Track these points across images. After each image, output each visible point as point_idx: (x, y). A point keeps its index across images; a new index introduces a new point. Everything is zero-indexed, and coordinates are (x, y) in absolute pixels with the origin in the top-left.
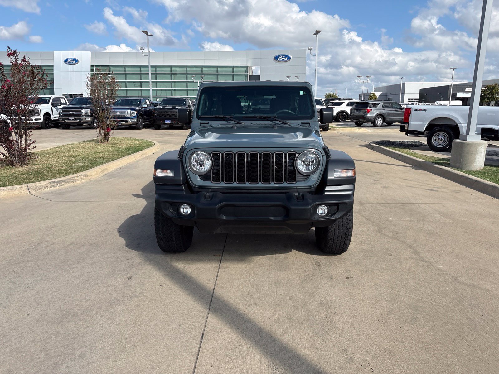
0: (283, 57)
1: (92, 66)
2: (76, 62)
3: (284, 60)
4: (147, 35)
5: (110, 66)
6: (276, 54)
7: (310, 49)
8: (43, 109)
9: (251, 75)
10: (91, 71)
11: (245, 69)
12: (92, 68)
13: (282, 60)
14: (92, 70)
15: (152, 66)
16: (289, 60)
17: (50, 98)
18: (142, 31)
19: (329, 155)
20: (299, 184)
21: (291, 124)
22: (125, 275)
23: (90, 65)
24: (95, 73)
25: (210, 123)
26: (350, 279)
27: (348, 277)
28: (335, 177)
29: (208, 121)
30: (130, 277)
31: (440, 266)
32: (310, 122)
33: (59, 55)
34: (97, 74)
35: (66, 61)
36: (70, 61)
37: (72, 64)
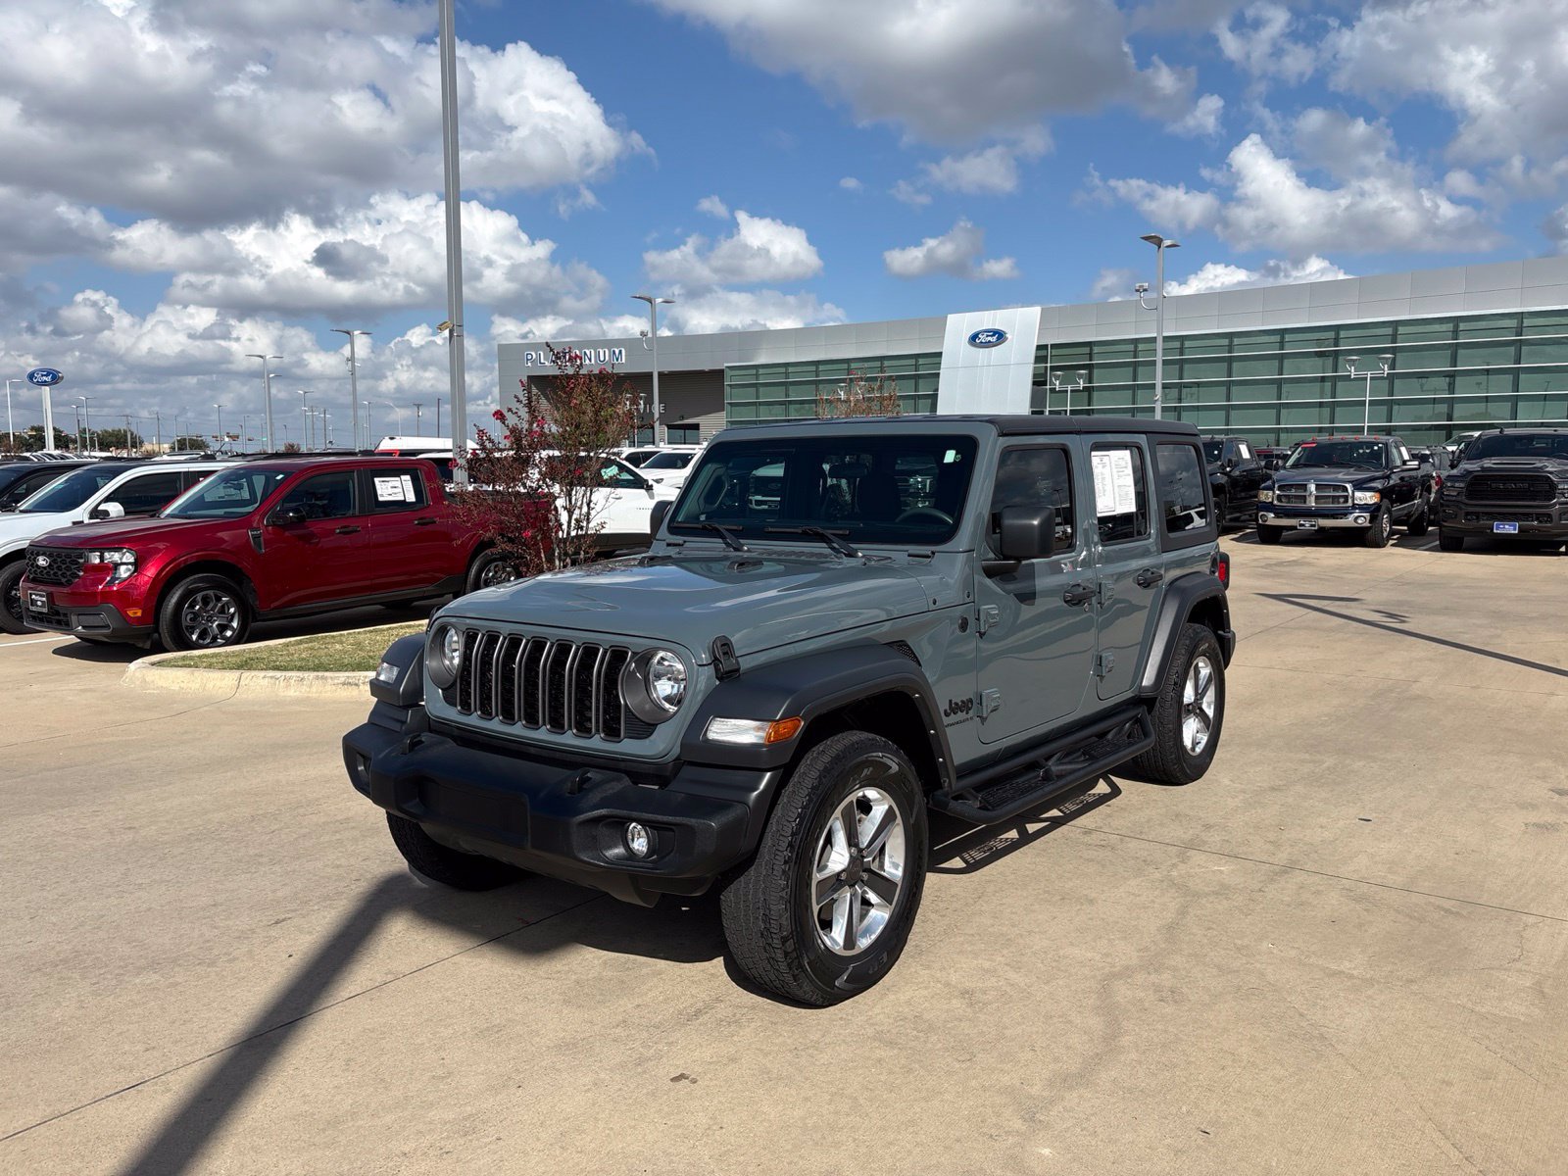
1: (1039, 348)
2: (998, 339)
4: (1159, 247)
5: (1098, 342)
10: (1036, 362)
12: (1042, 353)
14: (1039, 359)
15: (1166, 339)
18: (1143, 238)
19: (725, 666)
20: (628, 747)
21: (863, 556)
22: (288, 912)
23: (1035, 344)
24: (1049, 365)
25: (687, 545)
26: (684, 1082)
27: (687, 1078)
28: (707, 740)
29: (686, 538)
30: (284, 920)
31: (1046, 1151)
32: (933, 553)
33: (960, 325)
34: (1053, 369)
35: (974, 338)
36: (983, 338)
37: (988, 345)
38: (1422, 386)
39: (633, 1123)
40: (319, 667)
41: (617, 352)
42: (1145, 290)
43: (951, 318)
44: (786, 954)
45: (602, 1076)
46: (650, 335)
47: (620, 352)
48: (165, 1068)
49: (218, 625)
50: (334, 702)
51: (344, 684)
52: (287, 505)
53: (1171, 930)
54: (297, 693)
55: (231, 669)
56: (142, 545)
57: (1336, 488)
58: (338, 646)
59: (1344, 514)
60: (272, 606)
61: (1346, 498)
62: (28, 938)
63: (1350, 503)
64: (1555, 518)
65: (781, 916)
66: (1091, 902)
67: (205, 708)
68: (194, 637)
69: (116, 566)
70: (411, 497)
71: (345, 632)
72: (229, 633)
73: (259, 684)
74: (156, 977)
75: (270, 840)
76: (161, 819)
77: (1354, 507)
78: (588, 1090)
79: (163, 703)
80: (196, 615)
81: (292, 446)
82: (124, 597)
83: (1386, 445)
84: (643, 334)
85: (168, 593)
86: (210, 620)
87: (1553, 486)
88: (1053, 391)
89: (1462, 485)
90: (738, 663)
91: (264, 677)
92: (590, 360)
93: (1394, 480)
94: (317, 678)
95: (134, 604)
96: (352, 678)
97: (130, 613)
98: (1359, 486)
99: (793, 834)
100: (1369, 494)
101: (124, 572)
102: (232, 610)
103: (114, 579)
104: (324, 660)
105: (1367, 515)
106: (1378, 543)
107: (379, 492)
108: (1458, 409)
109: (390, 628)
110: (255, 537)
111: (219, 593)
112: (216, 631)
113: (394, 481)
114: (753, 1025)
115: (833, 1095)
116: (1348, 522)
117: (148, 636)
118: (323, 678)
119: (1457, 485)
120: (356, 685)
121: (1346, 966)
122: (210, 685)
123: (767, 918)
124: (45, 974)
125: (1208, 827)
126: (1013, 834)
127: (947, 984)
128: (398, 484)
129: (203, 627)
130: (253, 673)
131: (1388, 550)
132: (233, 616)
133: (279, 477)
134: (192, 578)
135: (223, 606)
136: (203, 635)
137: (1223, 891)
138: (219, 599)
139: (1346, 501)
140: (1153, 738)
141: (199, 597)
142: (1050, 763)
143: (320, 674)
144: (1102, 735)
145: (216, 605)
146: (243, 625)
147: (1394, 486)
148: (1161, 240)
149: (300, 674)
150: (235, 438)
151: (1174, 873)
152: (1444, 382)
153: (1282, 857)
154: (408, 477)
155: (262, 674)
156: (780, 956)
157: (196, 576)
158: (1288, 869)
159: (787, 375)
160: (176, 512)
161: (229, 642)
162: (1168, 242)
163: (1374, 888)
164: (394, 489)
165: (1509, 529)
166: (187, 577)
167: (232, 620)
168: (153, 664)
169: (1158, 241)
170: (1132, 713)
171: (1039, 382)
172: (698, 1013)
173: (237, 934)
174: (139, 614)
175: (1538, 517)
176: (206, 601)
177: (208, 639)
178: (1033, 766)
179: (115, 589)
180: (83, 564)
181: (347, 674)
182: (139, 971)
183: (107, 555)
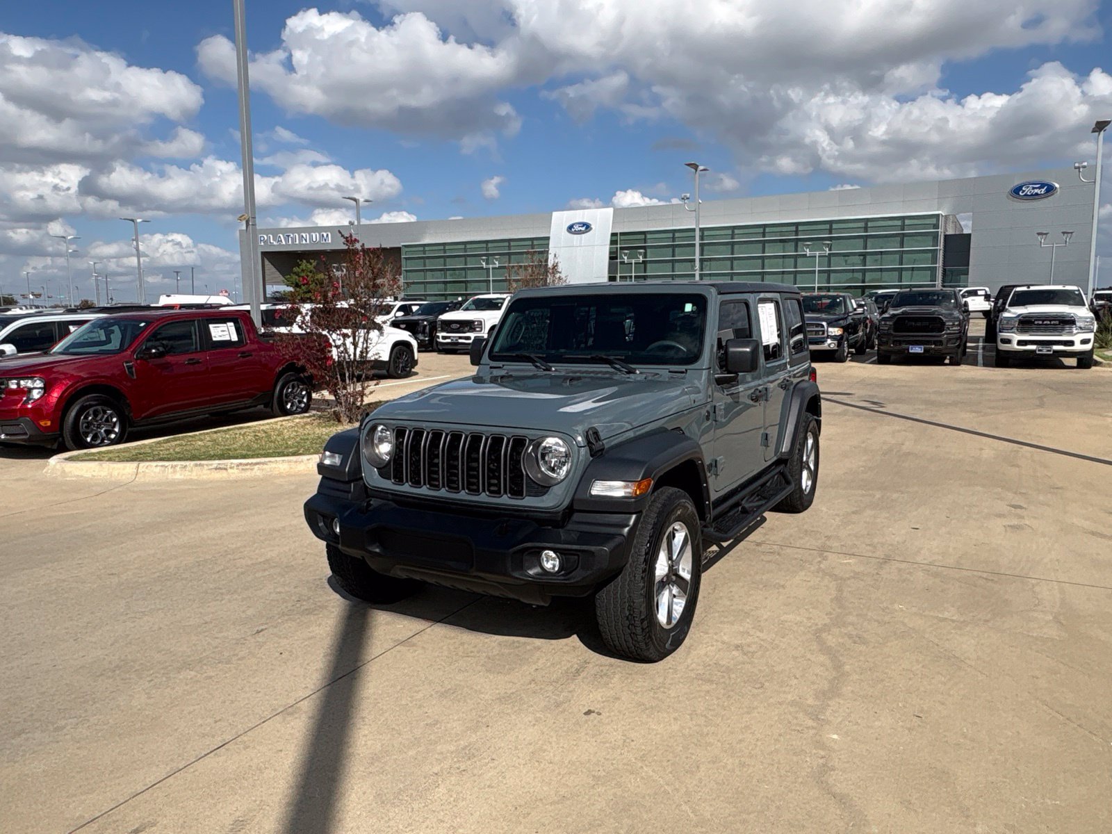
0: (1034, 188)
1: (613, 235)
2: (586, 228)
3: (1037, 194)
4: (696, 171)
5: (648, 232)
6: (1017, 183)
7: (1079, 168)
8: (489, 320)
9: (950, 232)
10: (611, 244)
11: (934, 221)
12: (615, 238)
13: (1032, 195)
14: (613, 242)
16: (1049, 194)
17: (504, 299)
18: (687, 165)
19: (597, 446)
20: (529, 502)
21: (641, 373)
22: (262, 624)
23: (610, 232)
24: (619, 246)
25: (505, 367)
26: (593, 715)
27: (594, 712)
28: (591, 496)
29: (504, 363)
30: (262, 630)
31: (835, 737)
32: (686, 370)
33: (561, 219)
34: (622, 249)
35: (570, 228)
36: (577, 228)
37: (580, 232)
38: (846, 261)
39: (575, 743)
40: (193, 458)
41: (325, 235)
42: (688, 198)
43: (555, 215)
44: (643, 629)
45: (538, 715)
46: (356, 223)
47: (327, 235)
48: (237, 732)
49: (105, 431)
50: (211, 482)
51: (216, 469)
52: (149, 344)
53: (838, 600)
54: (182, 477)
55: (127, 461)
56: (49, 375)
57: (818, 325)
58: (200, 443)
59: (823, 342)
60: (143, 415)
61: (823, 332)
62: (81, 654)
63: (826, 335)
64: (945, 342)
65: (641, 606)
66: (783, 587)
67: (117, 490)
68: (89, 439)
69: (30, 390)
70: (235, 338)
71: (197, 433)
72: (113, 436)
73: (152, 471)
74: (193, 673)
75: (220, 577)
76: (132, 567)
77: (828, 337)
78: (534, 725)
79: (81, 486)
80: (89, 424)
81: (87, 301)
82: (38, 411)
83: (844, 297)
84: (351, 223)
85: (69, 408)
86: (99, 427)
87: (943, 324)
88: (622, 263)
89: (891, 323)
90: (603, 444)
91: (156, 466)
92: (306, 240)
93: (850, 321)
94: (196, 465)
95: (44, 418)
96: (224, 464)
97: (42, 423)
98: (830, 324)
99: (646, 554)
100: (836, 329)
101: (36, 395)
102: (114, 420)
103: (29, 399)
104: (196, 453)
105: (836, 342)
106: (842, 360)
107: (213, 334)
108: (868, 276)
109: (228, 430)
110: (130, 368)
111: (105, 408)
112: (104, 435)
113: (222, 327)
114: (617, 676)
115: (690, 715)
116: (825, 346)
117: (55, 439)
118: (200, 465)
119: (888, 323)
120: (226, 469)
121: (946, 615)
122: (115, 473)
123: (631, 608)
124: (109, 678)
125: (828, 538)
126: (715, 548)
127: (723, 643)
128: (225, 329)
129: (94, 432)
130: (147, 464)
131: (848, 364)
132: (115, 423)
133: (142, 325)
134: (86, 397)
135: (107, 418)
136: (95, 437)
137: (856, 576)
138: (105, 412)
139: (823, 334)
140: (793, 485)
141: (91, 411)
142: (743, 502)
143: (198, 462)
144: (763, 485)
145: (103, 417)
146: (122, 429)
147: (850, 324)
148: (698, 166)
149: (184, 463)
150: (37, 296)
151: (822, 566)
152: (857, 259)
153: (880, 554)
154: (232, 324)
155: (154, 464)
156: (639, 631)
157: (89, 396)
158: (887, 560)
159: (445, 251)
160: (59, 351)
161: (113, 442)
162: (701, 168)
163: (940, 568)
164: (223, 332)
165: (918, 350)
166: (84, 396)
167: (114, 427)
168: (66, 459)
169: (695, 167)
170: (777, 470)
171: (613, 257)
172: (578, 672)
173: (234, 642)
174: (49, 423)
175: (935, 343)
176: (96, 414)
177: (98, 442)
178: (737, 504)
179: (30, 406)
180: (4, 389)
181: (217, 462)
182: (179, 670)
183: (22, 382)
